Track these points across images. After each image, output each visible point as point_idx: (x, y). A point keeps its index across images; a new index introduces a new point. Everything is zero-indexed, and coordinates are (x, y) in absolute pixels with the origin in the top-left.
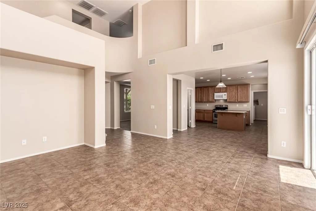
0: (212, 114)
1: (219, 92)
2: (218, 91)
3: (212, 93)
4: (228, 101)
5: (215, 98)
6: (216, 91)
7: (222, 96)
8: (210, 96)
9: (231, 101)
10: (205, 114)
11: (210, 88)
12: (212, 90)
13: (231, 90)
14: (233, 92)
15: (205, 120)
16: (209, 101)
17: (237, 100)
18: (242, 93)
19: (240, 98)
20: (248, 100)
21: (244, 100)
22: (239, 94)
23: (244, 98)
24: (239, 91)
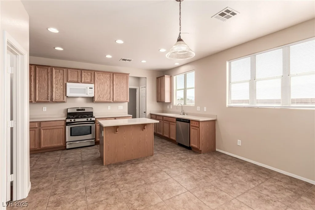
0: (62, 131)
1: (78, 82)
2: (76, 80)
3: (61, 81)
4: (96, 100)
5: (69, 94)
6: (69, 79)
7: (85, 90)
8: (54, 90)
9: (102, 100)
10: (42, 131)
11: (54, 71)
12: (60, 77)
13: (102, 80)
14: (106, 84)
15: (43, 146)
16: (52, 99)
17: (111, 99)
18: (120, 87)
19: (116, 95)
20: (127, 100)
21: (122, 99)
22: (116, 88)
23: (122, 96)
24: (116, 83)
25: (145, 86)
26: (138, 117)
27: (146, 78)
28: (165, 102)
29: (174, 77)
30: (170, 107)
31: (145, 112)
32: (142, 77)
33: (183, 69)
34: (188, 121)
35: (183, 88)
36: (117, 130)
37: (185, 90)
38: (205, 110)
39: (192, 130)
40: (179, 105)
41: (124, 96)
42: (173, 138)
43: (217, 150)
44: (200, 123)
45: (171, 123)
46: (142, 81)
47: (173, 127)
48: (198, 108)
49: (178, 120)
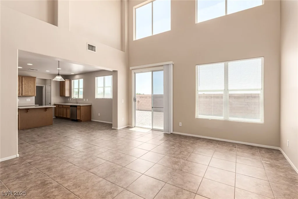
17: (20, 94)
18: (28, 86)
19: (25, 91)
20: (34, 95)
21: (30, 94)
22: (25, 87)
23: (30, 92)
24: (24, 83)
25: (50, 85)
26: (45, 104)
27: (51, 80)
28: (66, 96)
29: (72, 81)
30: (69, 100)
31: (50, 103)
32: (48, 79)
33: (77, 77)
34: (76, 106)
35: (78, 88)
36: (28, 111)
37: (79, 89)
38: (87, 100)
39: (78, 111)
40: (74, 98)
41: (32, 92)
42: (69, 117)
43: (92, 120)
44: (81, 107)
45: (67, 109)
46: (48, 82)
47: (69, 111)
48: (84, 100)
49: (71, 106)
